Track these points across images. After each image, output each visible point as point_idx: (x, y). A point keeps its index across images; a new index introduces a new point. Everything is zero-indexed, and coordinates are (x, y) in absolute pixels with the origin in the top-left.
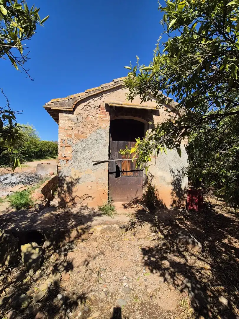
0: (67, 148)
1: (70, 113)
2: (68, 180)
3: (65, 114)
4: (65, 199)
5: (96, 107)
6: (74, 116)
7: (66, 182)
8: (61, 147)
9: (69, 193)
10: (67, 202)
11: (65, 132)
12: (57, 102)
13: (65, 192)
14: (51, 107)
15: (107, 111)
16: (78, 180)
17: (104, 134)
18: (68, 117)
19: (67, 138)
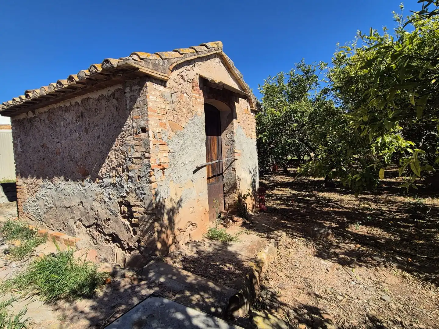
0: (161, 147)
1: (161, 85)
2: (169, 205)
3: (155, 86)
4: (167, 241)
5: (189, 81)
6: (166, 90)
7: (166, 211)
8: (154, 145)
9: (171, 229)
10: (170, 245)
11: (158, 118)
12: (149, 60)
13: (167, 228)
14: (140, 67)
15: (200, 89)
16: (179, 202)
17: (200, 124)
18: (160, 91)
19: (160, 129)
